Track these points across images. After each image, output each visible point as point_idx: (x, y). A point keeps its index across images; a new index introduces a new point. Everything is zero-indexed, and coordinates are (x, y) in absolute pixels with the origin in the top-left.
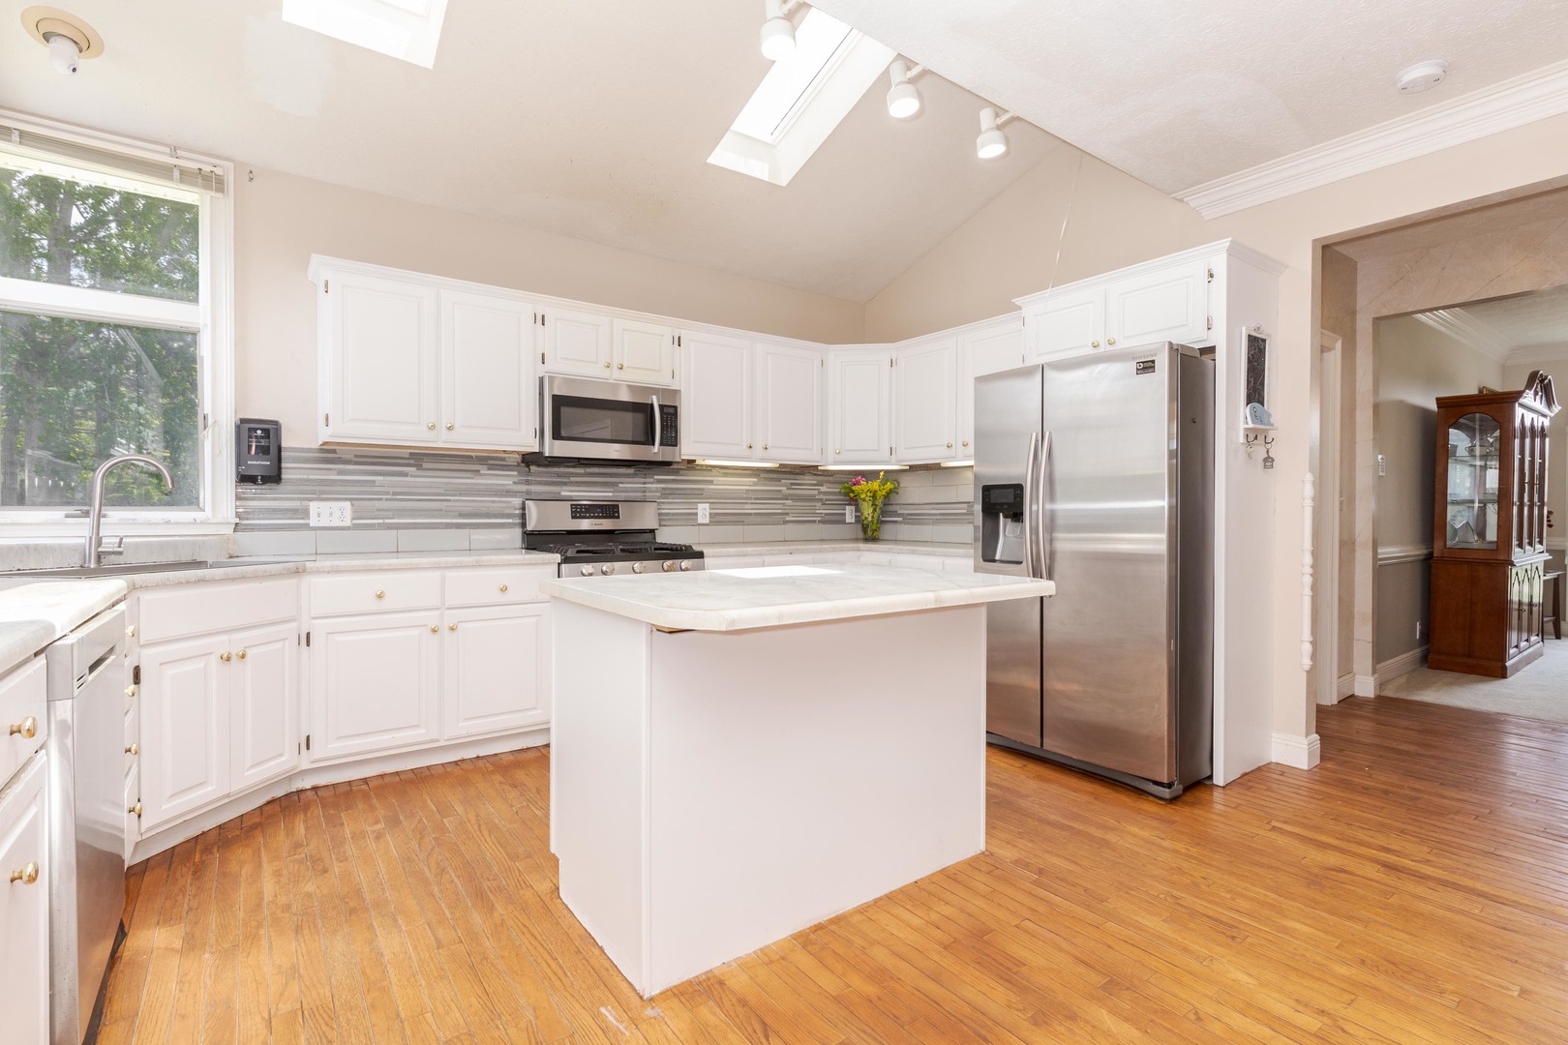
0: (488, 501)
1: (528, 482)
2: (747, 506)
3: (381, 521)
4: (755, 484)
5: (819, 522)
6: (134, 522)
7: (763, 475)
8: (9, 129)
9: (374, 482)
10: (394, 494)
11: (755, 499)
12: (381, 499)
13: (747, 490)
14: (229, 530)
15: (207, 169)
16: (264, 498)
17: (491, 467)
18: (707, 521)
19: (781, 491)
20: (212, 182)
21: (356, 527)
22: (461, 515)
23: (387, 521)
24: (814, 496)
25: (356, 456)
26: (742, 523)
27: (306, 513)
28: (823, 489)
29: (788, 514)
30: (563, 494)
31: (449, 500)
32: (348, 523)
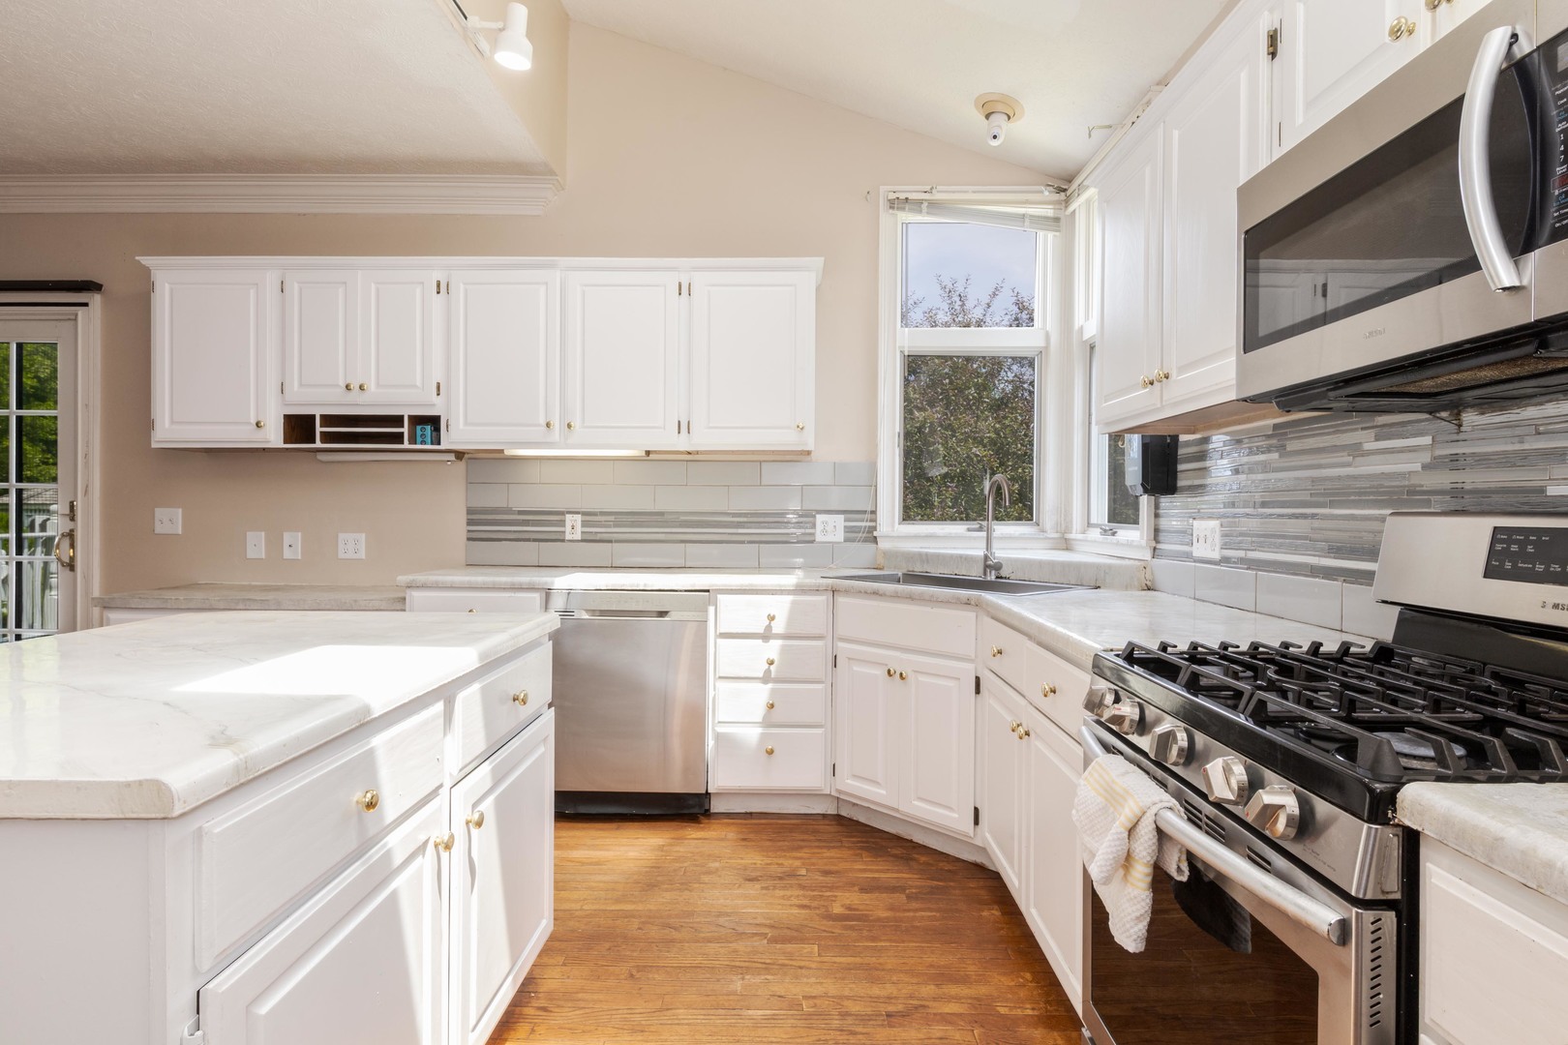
1: (1454, 462)
12: (1243, 515)
14: (1147, 555)
16: (1170, 514)
21: (1224, 561)
23: (1249, 554)
27: (1190, 536)
30: (1553, 490)
32: (1216, 555)
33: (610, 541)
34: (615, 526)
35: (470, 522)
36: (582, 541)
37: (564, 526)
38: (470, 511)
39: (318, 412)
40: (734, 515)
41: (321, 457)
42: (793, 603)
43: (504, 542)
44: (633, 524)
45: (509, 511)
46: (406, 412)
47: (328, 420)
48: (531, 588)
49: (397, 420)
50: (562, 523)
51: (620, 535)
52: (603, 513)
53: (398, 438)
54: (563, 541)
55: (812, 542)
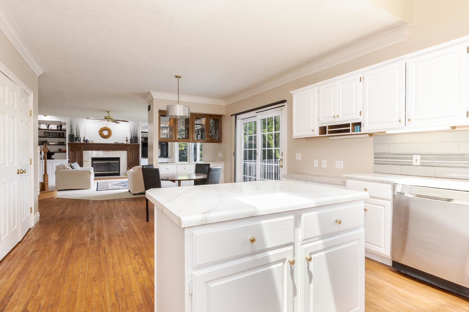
33: (434, 166)
34: (437, 160)
35: (375, 158)
36: (421, 166)
37: (412, 160)
38: (375, 154)
39: (327, 125)
41: (330, 138)
43: (387, 165)
44: (447, 159)
45: (390, 154)
46: (351, 122)
47: (330, 127)
48: (388, 183)
49: (348, 125)
50: (412, 158)
51: (440, 164)
52: (430, 155)
53: (348, 131)
54: (412, 165)
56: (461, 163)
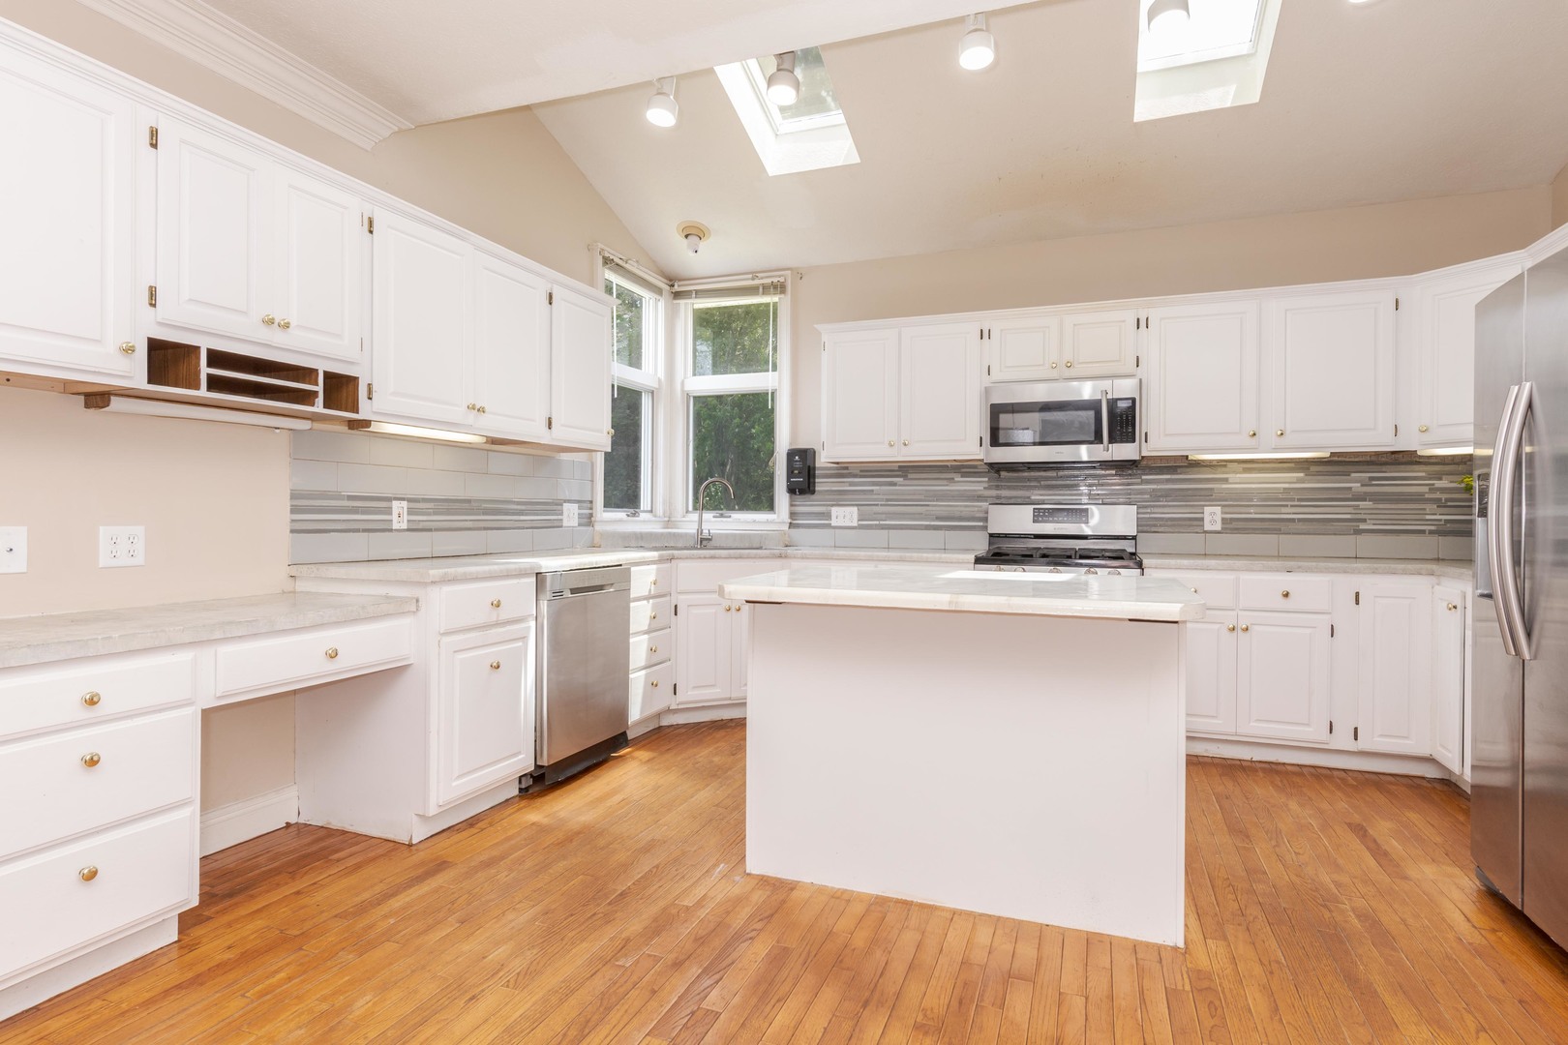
0: (961, 506)
1: (998, 487)
2: (1284, 510)
3: (877, 522)
4: (1299, 481)
5: (1431, 532)
6: (739, 521)
7: (1313, 469)
8: (691, 291)
9: (872, 491)
10: (887, 500)
11: (1299, 500)
12: (877, 505)
13: (1285, 489)
14: (786, 527)
15: (775, 280)
16: (806, 505)
17: (964, 475)
18: (1218, 527)
19: (1350, 488)
20: (779, 288)
21: (860, 527)
22: (938, 518)
23: (881, 522)
24: (1423, 494)
25: (861, 471)
26: (1278, 532)
27: (828, 516)
28: (1438, 484)
29: (1364, 521)
30: (1033, 498)
31: (928, 505)
32: (855, 524)
33: (430, 530)
34: (435, 514)
35: (294, 510)
36: (408, 530)
37: (391, 514)
38: (294, 496)
39: (205, 344)
40: (518, 503)
42: (658, 570)
43: (332, 534)
44: (449, 512)
45: (338, 497)
46: (322, 367)
50: (389, 510)
52: (424, 500)
54: (391, 530)
55: (561, 527)
56: (466, 520)
